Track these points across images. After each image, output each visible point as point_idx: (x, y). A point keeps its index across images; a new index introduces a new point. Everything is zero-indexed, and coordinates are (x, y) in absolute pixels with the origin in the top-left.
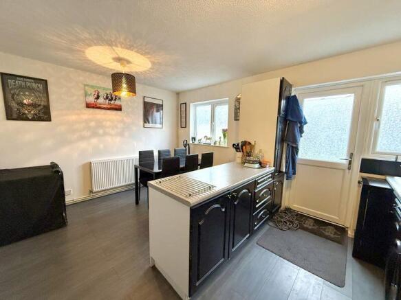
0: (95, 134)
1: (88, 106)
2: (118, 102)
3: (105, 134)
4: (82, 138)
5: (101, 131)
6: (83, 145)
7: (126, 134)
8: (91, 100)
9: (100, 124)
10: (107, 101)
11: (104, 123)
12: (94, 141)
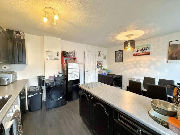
0: (135, 67)
1: (134, 55)
2: (148, 51)
3: (140, 67)
4: (131, 68)
5: (138, 65)
6: (131, 70)
7: (152, 67)
8: (135, 52)
9: (138, 62)
10: (142, 51)
11: (140, 62)
12: (135, 69)
